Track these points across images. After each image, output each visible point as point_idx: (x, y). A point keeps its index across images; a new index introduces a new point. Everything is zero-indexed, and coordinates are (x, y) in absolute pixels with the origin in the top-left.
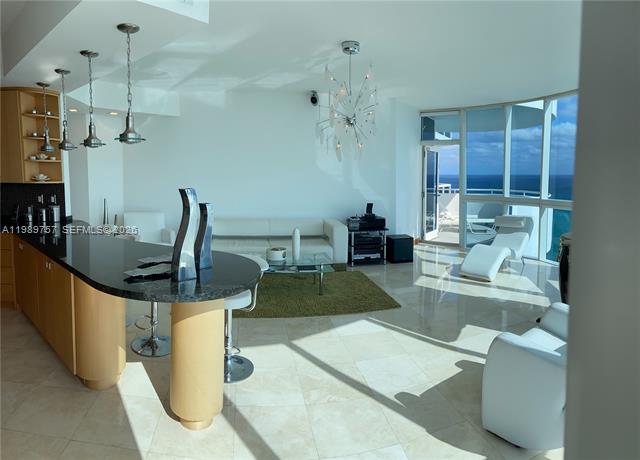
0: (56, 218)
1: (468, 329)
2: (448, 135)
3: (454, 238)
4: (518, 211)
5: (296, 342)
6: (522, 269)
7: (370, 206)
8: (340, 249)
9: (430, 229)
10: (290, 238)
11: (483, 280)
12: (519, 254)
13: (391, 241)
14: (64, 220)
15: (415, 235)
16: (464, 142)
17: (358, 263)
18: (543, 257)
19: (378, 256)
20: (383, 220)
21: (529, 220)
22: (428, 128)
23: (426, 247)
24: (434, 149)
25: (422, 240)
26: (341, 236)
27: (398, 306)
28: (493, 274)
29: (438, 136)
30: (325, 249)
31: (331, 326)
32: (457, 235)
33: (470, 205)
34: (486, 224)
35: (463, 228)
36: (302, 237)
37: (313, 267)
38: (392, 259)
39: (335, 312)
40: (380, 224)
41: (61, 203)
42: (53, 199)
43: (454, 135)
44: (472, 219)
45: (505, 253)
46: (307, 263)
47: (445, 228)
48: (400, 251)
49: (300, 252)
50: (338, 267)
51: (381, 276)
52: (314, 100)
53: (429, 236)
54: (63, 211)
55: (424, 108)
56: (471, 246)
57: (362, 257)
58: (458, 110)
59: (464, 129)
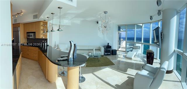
0: (46, 45)
1: (129, 69)
2: (123, 30)
3: (124, 50)
4: (137, 45)
5: (94, 73)
6: (138, 56)
7: (108, 44)
8: (102, 52)
9: (119, 48)
10: (93, 50)
11: (131, 59)
12: (138, 53)
13: (112, 51)
14: (47, 46)
15: (117, 49)
16: (127, 31)
17: (106, 55)
18: (142, 54)
19: (110, 53)
20: (111, 46)
21: (140, 47)
22: (119, 28)
23: (119, 52)
24: (120, 32)
25: (118, 50)
26: (103, 49)
27: (114, 64)
28: (133, 58)
29: (121, 30)
30: (100, 52)
31: (101, 69)
32: (125, 49)
33: (128, 43)
34: (130, 47)
35: (126, 48)
36: (95, 50)
37: (97, 56)
38: (112, 54)
39: (102, 66)
40: (110, 47)
41: (47, 42)
42: (45, 41)
43: (124, 30)
44: (128, 46)
45: (135, 53)
46: (96, 55)
47: (122, 48)
48: (114, 53)
49: (95, 53)
50: (102, 56)
51: (110, 57)
52: (98, 23)
53: (119, 49)
54: (47, 44)
55: (119, 25)
56: (128, 51)
57: (106, 54)
58: (126, 25)
59: (127, 29)
